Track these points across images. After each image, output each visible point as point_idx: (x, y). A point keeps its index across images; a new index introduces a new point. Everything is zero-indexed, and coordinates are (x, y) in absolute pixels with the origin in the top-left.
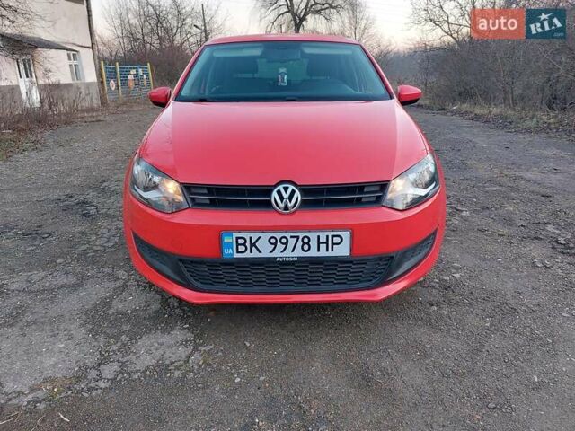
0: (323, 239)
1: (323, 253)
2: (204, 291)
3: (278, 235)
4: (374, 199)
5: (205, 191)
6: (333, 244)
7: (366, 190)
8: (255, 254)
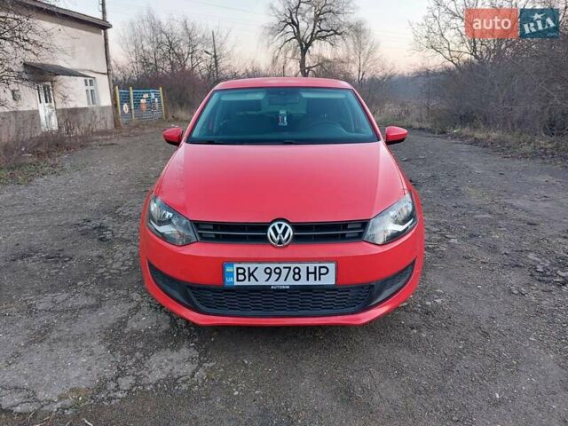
0: (312, 270)
1: (312, 282)
2: (209, 314)
3: (273, 266)
4: (357, 235)
5: (211, 227)
6: (320, 274)
7: (349, 227)
8: (252, 282)
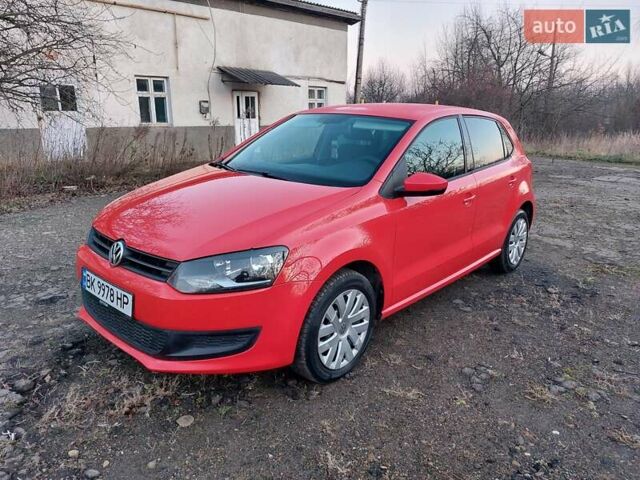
0: (119, 295)
3: (102, 282)
6: (124, 303)
7: (167, 265)
8: (92, 292)
